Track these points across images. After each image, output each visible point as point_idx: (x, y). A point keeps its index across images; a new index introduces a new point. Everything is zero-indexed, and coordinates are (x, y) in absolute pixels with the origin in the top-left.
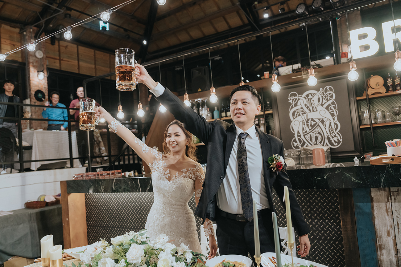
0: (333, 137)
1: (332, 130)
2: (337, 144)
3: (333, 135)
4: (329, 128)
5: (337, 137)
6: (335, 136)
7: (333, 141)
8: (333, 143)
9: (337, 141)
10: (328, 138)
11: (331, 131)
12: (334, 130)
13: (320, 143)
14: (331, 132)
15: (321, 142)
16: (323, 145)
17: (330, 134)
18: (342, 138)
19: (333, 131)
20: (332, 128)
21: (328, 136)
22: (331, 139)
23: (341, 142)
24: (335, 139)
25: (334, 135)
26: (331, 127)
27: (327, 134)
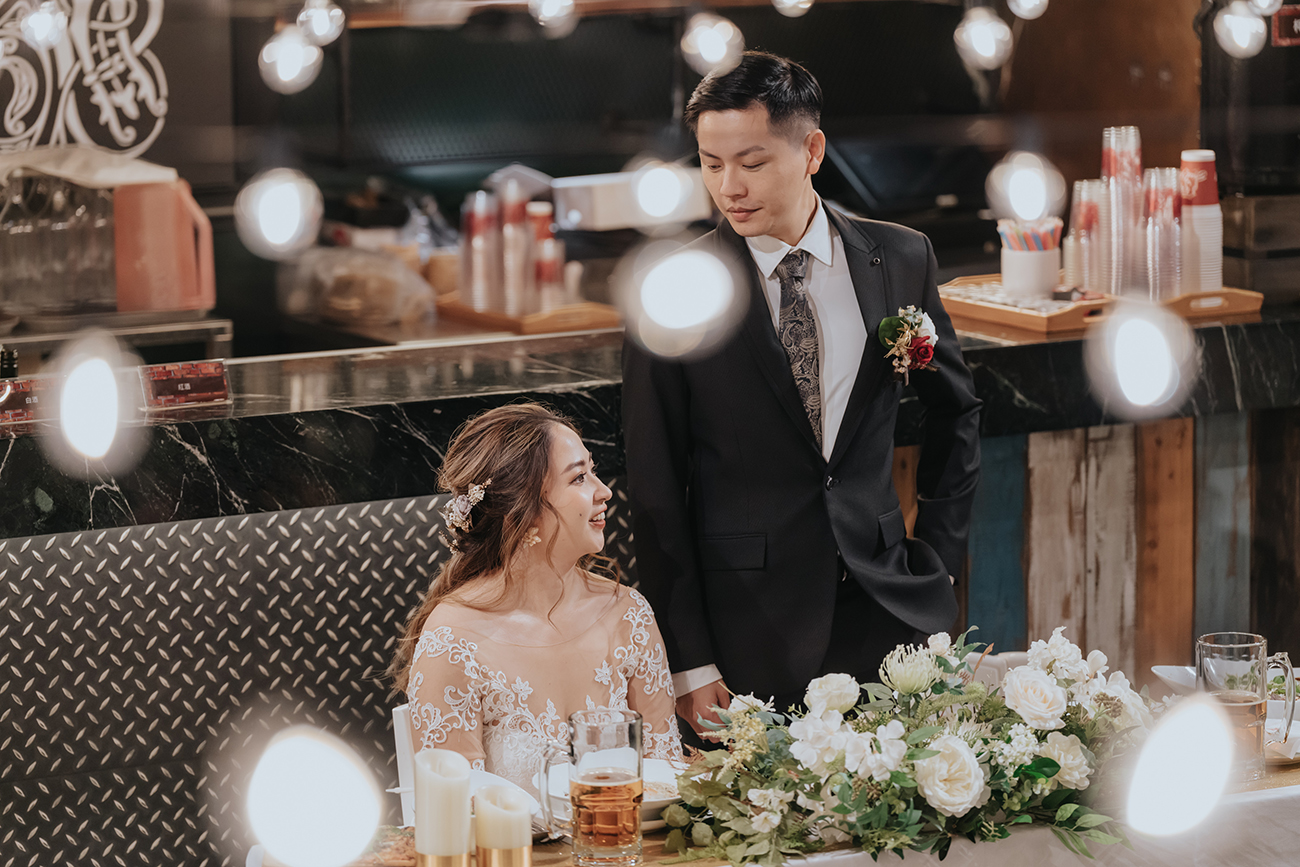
0: (109, 87)
1: (110, 35)
2: (131, 133)
3: (113, 67)
4: (93, 16)
5: (137, 86)
6: (124, 77)
7: (107, 115)
8: (107, 125)
9: (132, 112)
10: (82, 92)
11: (100, 37)
12: (123, 37)
13: (28, 127)
14: (103, 45)
15: (29, 119)
16: (44, 140)
17: (97, 58)
18: (164, 91)
19: (112, 43)
20: (108, 19)
21: (81, 75)
22: (100, 97)
23: (159, 125)
24: (125, 98)
25: (121, 68)
26: (101, 15)
27: (77, 57)
